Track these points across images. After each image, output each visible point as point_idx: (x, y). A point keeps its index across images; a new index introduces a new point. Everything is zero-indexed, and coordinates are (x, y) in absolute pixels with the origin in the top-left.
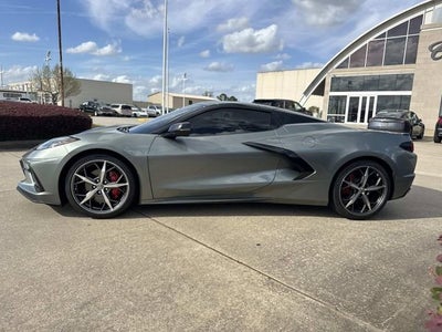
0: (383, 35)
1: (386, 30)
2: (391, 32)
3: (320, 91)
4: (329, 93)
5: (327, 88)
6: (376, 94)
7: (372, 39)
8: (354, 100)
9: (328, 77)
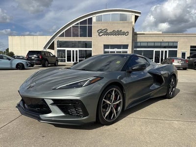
0: (78, 24)
1: (79, 22)
2: (81, 23)
3: (52, 47)
4: (57, 49)
5: (56, 46)
6: (78, 49)
7: (73, 25)
8: (69, 52)
9: (55, 40)
